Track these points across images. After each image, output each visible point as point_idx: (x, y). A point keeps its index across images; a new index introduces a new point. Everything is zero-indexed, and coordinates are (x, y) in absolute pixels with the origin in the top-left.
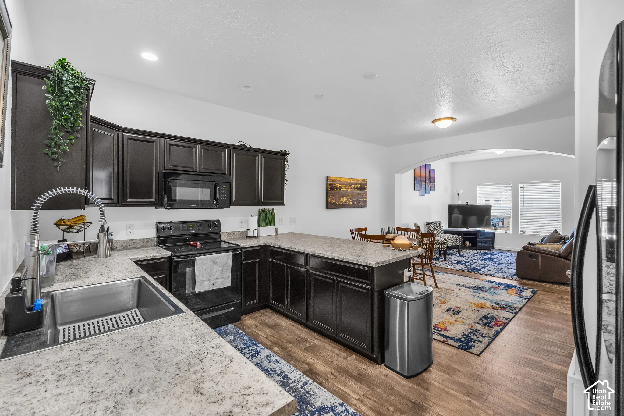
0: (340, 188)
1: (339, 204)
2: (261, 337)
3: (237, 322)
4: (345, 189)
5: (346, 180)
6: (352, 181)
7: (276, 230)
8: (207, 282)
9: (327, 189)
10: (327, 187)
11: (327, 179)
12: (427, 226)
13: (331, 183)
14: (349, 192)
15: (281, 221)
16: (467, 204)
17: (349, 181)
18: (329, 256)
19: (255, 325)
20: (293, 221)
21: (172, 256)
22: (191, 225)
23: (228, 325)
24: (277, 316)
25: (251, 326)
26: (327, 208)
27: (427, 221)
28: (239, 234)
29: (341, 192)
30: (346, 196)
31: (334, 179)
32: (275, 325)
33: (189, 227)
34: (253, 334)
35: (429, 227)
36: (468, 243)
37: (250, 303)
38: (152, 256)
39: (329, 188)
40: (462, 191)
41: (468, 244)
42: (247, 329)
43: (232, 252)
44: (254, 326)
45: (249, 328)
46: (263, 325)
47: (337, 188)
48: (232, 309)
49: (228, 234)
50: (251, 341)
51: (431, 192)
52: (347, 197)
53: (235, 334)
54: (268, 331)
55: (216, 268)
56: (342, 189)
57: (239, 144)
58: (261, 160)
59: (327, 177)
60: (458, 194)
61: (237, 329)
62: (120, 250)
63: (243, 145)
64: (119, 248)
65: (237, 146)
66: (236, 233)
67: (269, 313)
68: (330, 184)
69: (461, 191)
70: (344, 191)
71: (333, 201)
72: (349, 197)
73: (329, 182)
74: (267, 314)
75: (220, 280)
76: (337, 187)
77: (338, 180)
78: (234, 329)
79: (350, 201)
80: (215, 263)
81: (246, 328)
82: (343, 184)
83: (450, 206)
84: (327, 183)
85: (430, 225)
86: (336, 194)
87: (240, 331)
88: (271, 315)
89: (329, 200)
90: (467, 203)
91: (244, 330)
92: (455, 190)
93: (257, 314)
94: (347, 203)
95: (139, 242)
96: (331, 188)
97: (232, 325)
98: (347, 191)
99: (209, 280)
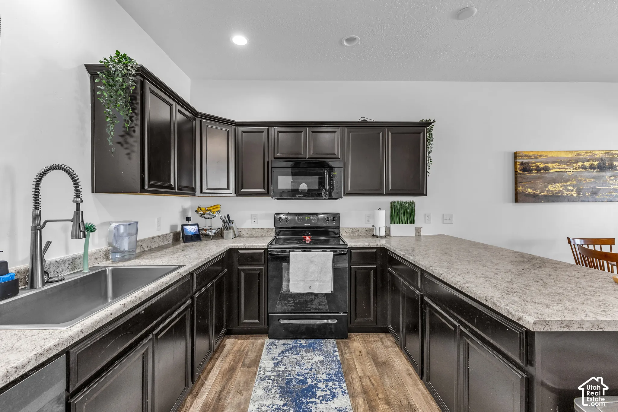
0: (546, 169)
1: (543, 196)
2: (355, 373)
3: (342, 339)
4: (559, 170)
5: (563, 155)
6: (578, 154)
7: (418, 230)
8: (302, 283)
9: (516, 172)
10: (515, 168)
11: (516, 155)
13: (525, 161)
14: (569, 176)
15: (426, 218)
17: (570, 155)
18: (447, 279)
19: (360, 352)
20: (446, 219)
21: (268, 248)
22: (306, 218)
23: (330, 340)
24: (397, 349)
25: (355, 351)
26: (517, 201)
28: (364, 231)
29: (547, 175)
30: (561, 182)
31: (531, 154)
32: (384, 363)
33: (304, 219)
34: (349, 364)
37: (361, 320)
38: (250, 246)
39: (521, 170)
42: (347, 353)
43: (334, 252)
44: (358, 354)
45: (351, 353)
46: (370, 356)
47: (538, 169)
48: (336, 321)
49: (350, 230)
50: (338, 372)
52: (565, 184)
53: (329, 355)
54: (370, 368)
55: (312, 268)
56: (552, 171)
57: (360, 121)
58: (386, 136)
59: (516, 153)
61: (336, 349)
62: (246, 237)
63: (365, 121)
64: (245, 235)
65: (359, 122)
66: (360, 230)
67: (389, 340)
68: (522, 164)
70: (556, 174)
71: (530, 191)
72: (568, 183)
73: (519, 161)
74: (386, 341)
75: (317, 284)
76: (538, 167)
77: (540, 156)
78: (332, 347)
79: (572, 191)
80: (312, 262)
81: (347, 351)
82: (554, 162)
84: (515, 163)
86: (535, 178)
87: (337, 353)
88: (389, 344)
89: (520, 189)
91: (342, 354)
93: (373, 337)
94: (565, 194)
95: (260, 231)
96: (524, 170)
97: (334, 342)
98: (563, 174)
99: (304, 281)
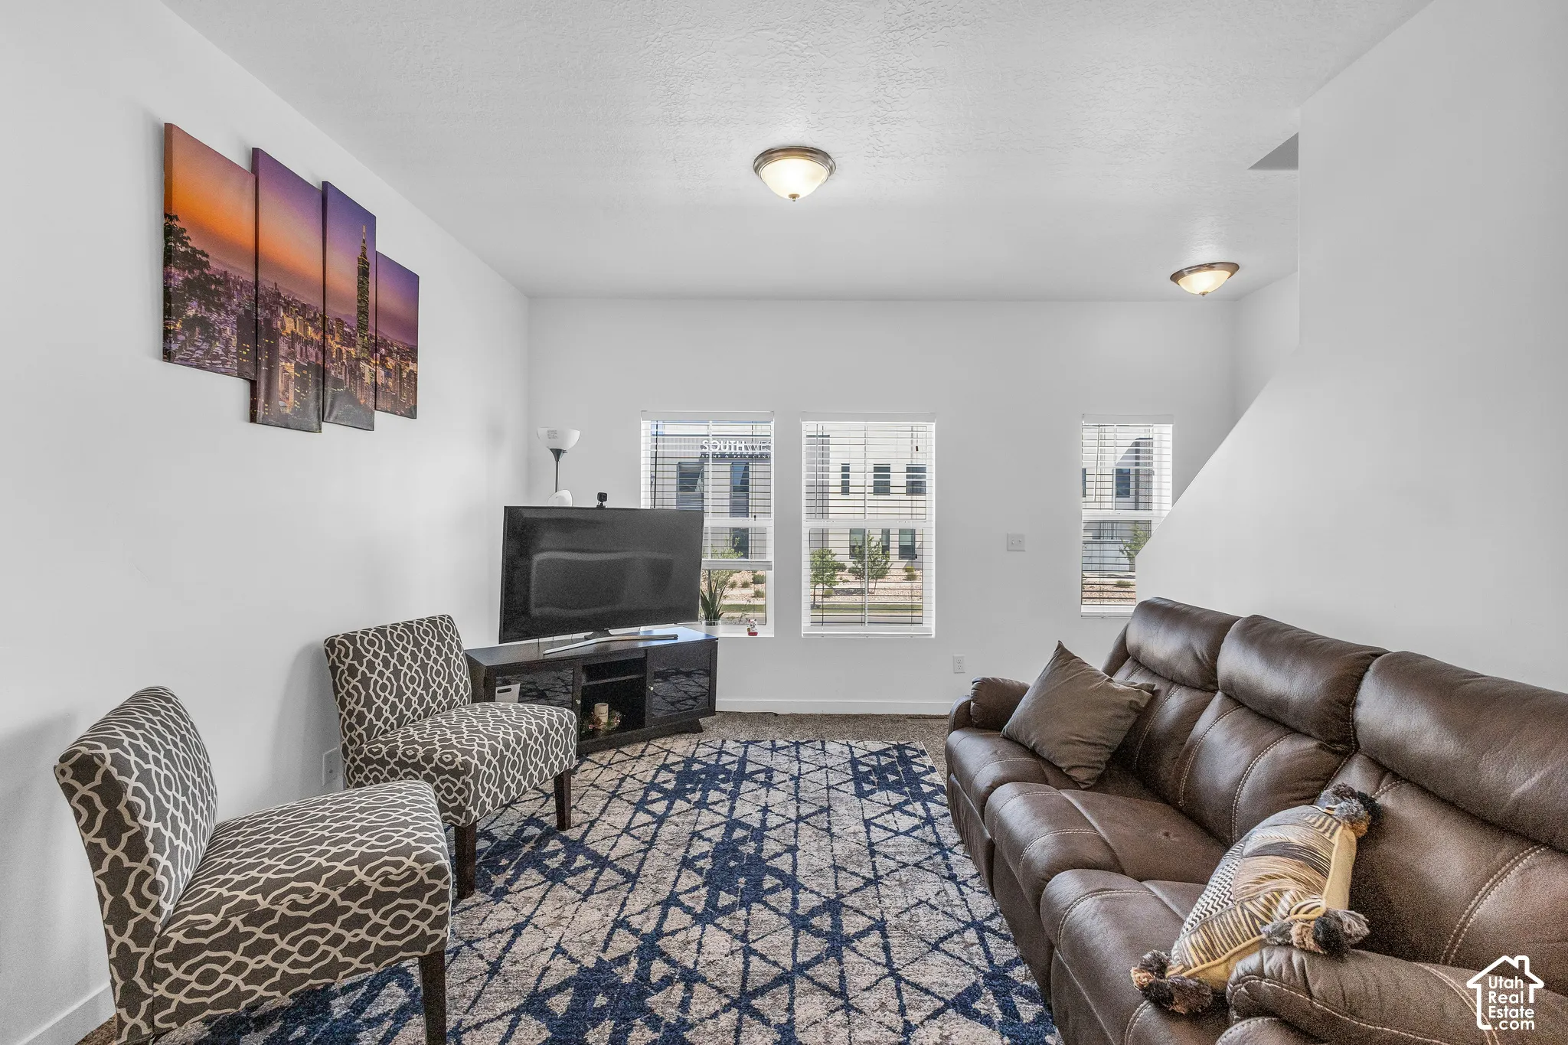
12: (334, 669)
16: (601, 507)
27: (339, 628)
35: (352, 671)
36: (602, 711)
40: (575, 435)
41: (604, 719)
51: (379, 416)
60: (558, 453)
69: (572, 439)
83: (511, 513)
85: (358, 657)
90: (602, 497)
92: (542, 431)
